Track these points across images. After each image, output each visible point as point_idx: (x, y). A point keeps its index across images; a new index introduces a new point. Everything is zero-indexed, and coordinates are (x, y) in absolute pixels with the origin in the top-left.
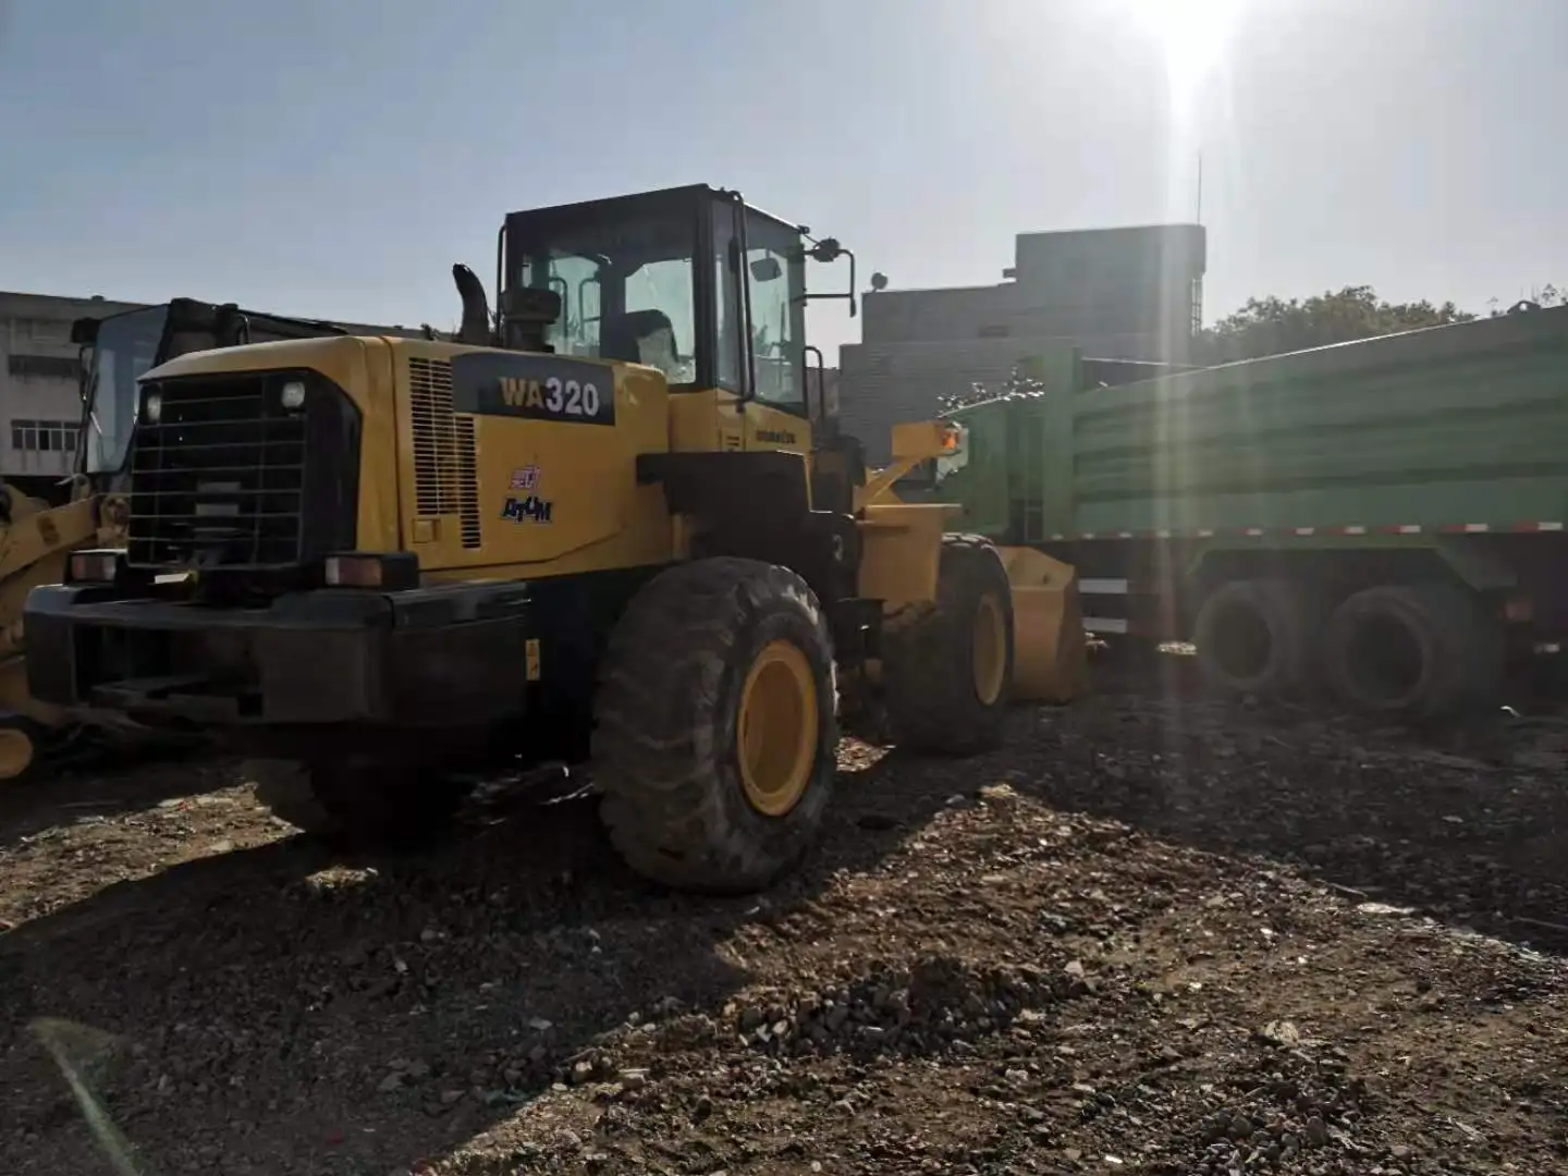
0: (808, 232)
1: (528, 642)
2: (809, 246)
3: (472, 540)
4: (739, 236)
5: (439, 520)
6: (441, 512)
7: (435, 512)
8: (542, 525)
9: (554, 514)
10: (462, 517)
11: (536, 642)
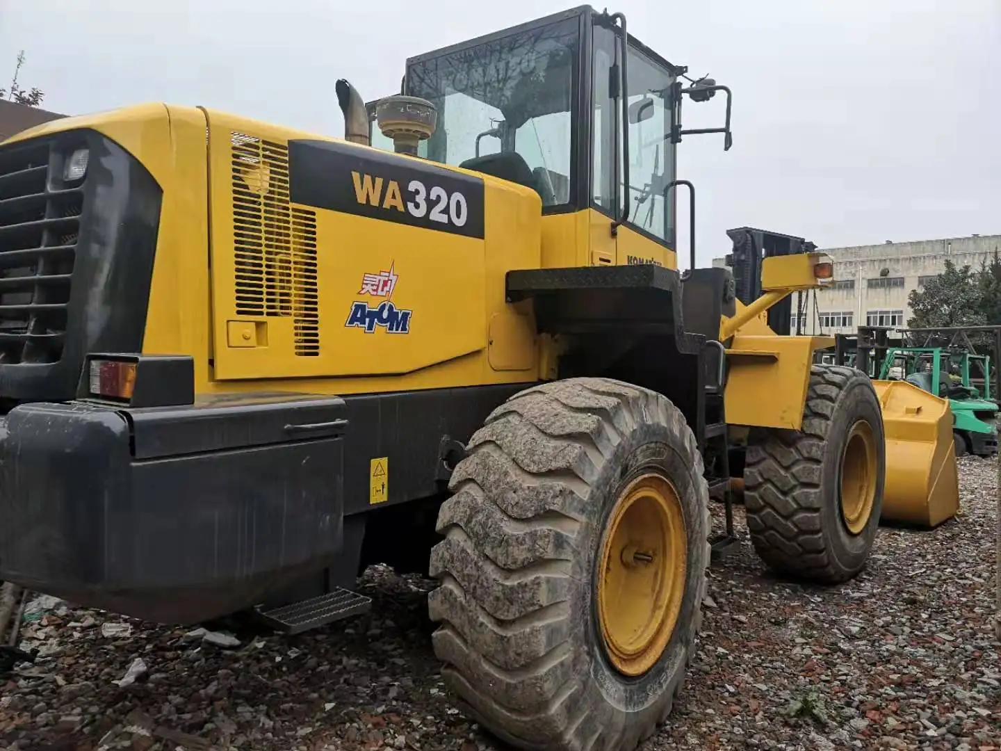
0: (686, 71)
1: (374, 462)
2: (686, 85)
3: (309, 346)
4: (620, 64)
5: (264, 323)
6: (268, 314)
7: (261, 313)
8: (396, 337)
9: (411, 324)
10: (296, 321)
11: (384, 461)
